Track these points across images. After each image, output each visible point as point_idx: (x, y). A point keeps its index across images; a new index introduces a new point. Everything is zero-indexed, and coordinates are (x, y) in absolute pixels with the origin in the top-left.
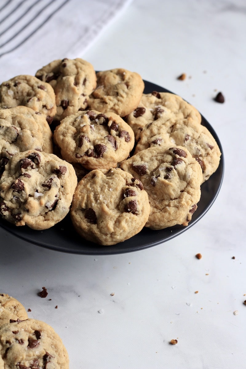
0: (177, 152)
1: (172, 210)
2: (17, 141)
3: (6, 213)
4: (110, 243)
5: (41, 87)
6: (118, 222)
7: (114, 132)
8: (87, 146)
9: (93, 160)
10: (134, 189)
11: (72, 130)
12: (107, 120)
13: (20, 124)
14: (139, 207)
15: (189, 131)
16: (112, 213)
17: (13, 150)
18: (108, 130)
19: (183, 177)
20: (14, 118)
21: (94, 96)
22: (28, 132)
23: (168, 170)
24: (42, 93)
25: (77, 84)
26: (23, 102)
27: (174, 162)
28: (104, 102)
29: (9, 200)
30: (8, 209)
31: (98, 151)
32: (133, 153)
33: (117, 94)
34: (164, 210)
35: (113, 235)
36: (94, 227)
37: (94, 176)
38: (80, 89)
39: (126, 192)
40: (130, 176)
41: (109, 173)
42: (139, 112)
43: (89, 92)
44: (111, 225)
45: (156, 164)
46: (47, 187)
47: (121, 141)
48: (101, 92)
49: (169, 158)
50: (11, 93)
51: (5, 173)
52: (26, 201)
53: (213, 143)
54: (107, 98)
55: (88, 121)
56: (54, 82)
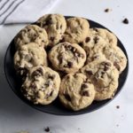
0: (106, 64)
1: (105, 93)
2: (31, 61)
3: (29, 98)
4: (77, 109)
5: (41, 32)
6: (80, 101)
7: (76, 54)
8: (65, 63)
9: (67, 69)
10: (87, 84)
11: (57, 54)
12: (73, 48)
13: (32, 53)
14: (90, 93)
15: (112, 51)
16: (77, 96)
17: (30, 65)
18: (74, 53)
19: (110, 77)
20: (29, 50)
21: (66, 33)
22: (36, 57)
23: (103, 73)
24: (41, 35)
25: (57, 28)
26: (33, 40)
27: (105, 69)
28: (71, 36)
29: (30, 92)
30: (30, 96)
31: (70, 65)
32: (86, 63)
33: (77, 32)
34: (101, 92)
35: (78, 106)
36: (70, 103)
37: (68, 78)
38: (59, 31)
39: (84, 86)
40: (85, 77)
41: (75, 76)
42: (88, 40)
43: (63, 32)
44: (77, 102)
45: (97, 69)
46: (47, 85)
47: (80, 59)
48: (69, 31)
49: (103, 67)
50: (26, 35)
51: (27, 79)
52: (38, 93)
53: (123, 55)
54: (72, 35)
55: (64, 49)
56: (46, 27)
